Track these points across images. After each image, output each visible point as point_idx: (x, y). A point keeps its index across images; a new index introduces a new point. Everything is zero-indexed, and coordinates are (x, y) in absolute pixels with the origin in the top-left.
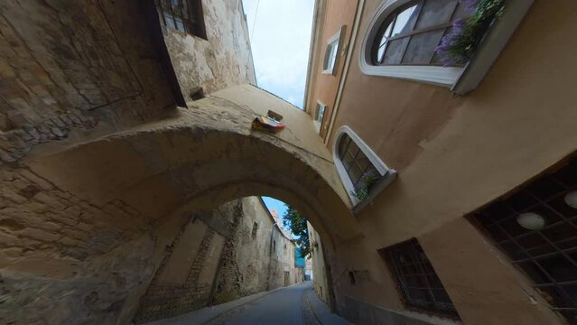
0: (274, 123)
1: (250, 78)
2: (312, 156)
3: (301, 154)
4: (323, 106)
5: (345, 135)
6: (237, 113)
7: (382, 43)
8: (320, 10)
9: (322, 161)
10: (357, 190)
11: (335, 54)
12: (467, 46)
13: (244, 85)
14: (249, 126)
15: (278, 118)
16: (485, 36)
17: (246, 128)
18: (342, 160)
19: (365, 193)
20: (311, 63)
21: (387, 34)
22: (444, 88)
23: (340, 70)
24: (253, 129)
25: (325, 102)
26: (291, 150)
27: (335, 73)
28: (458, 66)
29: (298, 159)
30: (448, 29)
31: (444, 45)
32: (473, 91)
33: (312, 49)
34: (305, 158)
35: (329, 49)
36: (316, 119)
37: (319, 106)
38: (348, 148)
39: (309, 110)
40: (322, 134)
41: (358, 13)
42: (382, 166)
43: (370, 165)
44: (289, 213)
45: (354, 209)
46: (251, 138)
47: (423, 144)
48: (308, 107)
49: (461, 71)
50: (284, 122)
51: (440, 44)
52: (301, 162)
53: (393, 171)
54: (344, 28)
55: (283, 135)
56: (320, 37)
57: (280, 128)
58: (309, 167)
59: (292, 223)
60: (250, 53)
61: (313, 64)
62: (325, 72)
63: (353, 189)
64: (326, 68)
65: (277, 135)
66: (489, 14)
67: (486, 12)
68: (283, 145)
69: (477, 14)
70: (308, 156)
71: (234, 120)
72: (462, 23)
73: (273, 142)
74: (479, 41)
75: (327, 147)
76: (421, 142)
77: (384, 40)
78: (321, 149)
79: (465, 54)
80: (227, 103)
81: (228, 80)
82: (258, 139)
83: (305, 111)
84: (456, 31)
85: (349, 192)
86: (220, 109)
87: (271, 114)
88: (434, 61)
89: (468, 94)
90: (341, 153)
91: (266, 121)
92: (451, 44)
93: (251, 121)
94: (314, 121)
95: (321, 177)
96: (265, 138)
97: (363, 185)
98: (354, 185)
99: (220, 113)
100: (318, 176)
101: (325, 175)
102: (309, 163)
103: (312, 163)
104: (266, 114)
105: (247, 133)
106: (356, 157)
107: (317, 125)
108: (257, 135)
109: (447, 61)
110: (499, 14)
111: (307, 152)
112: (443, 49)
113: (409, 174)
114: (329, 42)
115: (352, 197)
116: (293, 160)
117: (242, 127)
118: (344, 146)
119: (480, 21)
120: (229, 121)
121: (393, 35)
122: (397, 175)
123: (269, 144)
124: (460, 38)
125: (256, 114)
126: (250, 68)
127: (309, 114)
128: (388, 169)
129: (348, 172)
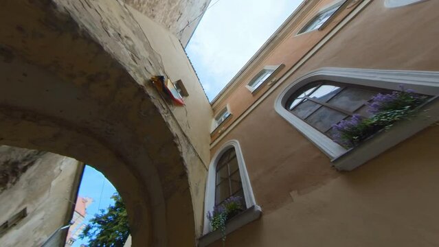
0: (176, 95)
1: (184, 36)
2: (191, 150)
3: (182, 141)
4: (229, 112)
5: (232, 149)
6: (144, 54)
7: (300, 97)
8: (277, 39)
9: (198, 161)
10: (216, 213)
11: (264, 79)
12: (356, 136)
13: (173, 37)
14: (149, 77)
15: (184, 93)
16: (372, 136)
17: (141, 75)
18: (217, 171)
19: (222, 221)
20: (242, 71)
21: (308, 93)
22: (327, 157)
23: (259, 94)
24: (150, 83)
25: (232, 110)
26: (175, 130)
27: (254, 93)
28: (343, 146)
29: (176, 145)
30: (349, 117)
31: (340, 126)
32: (348, 171)
33: (251, 62)
34: (183, 148)
35: (263, 72)
36: (217, 119)
37: (225, 110)
38: (229, 162)
39: (215, 107)
40: (214, 136)
41: (299, 63)
42: (251, 198)
43: (240, 191)
44: (110, 213)
45: (203, 238)
46: (140, 90)
47: (293, 194)
48: (216, 103)
49: (343, 152)
50: (185, 101)
51: (338, 124)
52: (177, 150)
53: (259, 208)
54: (282, 66)
55: (177, 111)
56: (263, 58)
57: (179, 104)
58: (182, 159)
59: (102, 234)
60: (201, 16)
61: (243, 75)
62: (248, 87)
63: (212, 210)
64: (251, 84)
65: (171, 108)
66: (381, 124)
67: (379, 121)
68: (170, 121)
69: (373, 119)
70: (187, 147)
71: (134, 56)
72: (360, 119)
73: (162, 111)
74: (366, 138)
75: (211, 150)
76: (293, 192)
77: (302, 96)
78: (204, 148)
79: (352, 141)
80: (140, 33)
81: (159, 15)
82: (149, 96)
83: (212, 105)
84: (353, 122)
85: (206, 212)
86: (126, 31)
87: (179, 85)
88: (328, 133)
89: (343, 172)
90: (220, 165)
91: (170, 87)
92: (345, 128)
93: (154, 74)
94: (214, 120)
95: (187, 178)
96: (157, 101)
97: (224, 210)
98: (216, 206)
99: (123, 35)
100: (184, 175)
101: (193, 177)
102: (184, 156)
103: (187, 157)
104: (175, 80)
105: (140, 81)
106: (232, 175)
107: (214, 124)
108: (150, 92)
109: (337, 138)
110: (387, 127)
111: (189, 143)
112: (338, 129)
113: (273, 218)
114: (266, 67)
115: (206, 220)
116: (170, 142)
117: (139, 71)
118: (226, 159)
119: (373, 124)
120: (128, 53)
121: (311, 96)
122: (261, 214)
123: (155, 108)
124: (353, 128)
125: (164, 72)
126: (191, 27)
127: (214, 110)
128: (255, 203)
129: (216, 186)
